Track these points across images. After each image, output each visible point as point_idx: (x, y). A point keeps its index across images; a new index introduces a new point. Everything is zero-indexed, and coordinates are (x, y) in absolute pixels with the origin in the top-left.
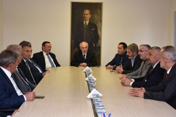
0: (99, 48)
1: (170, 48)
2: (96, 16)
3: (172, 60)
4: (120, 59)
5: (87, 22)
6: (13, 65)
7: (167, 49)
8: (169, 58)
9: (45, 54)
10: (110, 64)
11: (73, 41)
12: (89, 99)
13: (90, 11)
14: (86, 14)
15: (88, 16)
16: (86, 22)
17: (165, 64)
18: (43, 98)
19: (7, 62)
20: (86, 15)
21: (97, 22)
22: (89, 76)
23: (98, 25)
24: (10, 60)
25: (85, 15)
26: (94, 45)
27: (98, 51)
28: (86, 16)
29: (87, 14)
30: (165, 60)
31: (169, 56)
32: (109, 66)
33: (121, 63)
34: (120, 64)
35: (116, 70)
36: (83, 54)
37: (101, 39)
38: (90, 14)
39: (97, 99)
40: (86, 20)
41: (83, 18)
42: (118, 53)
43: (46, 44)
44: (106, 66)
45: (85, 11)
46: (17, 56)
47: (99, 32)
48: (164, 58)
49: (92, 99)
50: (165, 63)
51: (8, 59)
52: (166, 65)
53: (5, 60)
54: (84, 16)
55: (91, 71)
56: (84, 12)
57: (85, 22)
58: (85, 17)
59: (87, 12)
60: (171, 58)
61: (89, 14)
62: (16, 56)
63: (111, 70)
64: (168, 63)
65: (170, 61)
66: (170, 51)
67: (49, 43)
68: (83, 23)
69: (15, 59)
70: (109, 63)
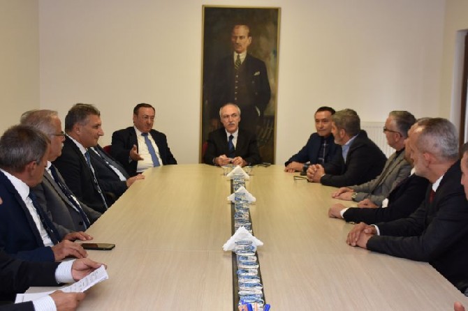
0: (271, 120)
1: (439, 124)
2: (263, 40)
3: (444, 156)
4: (321, 147)
5: (243, 56)
6: (35, 167)
7: (432, 127)
8: (437, 150)
9: (138, 133)
10: (296, 158)
11: (206, 102)
12: (228, 254)
13: (250, 28)
14: (238, 35)
15: (243, 40)
16: (238, 56)
17: (428, 167)
18: (110, 249)
19: (21, 159)
20: (238, 39)
21: (267, 55)
22: (237, 191)
23: (270, 63)
24: (28, 152)
25: (236, 38)
26: (259, 112)
27: (270, 126)
28: (238, 41)
29: (241, 37)
30: (427, 156)
31: (436, 145)
32: (294, 164)
33: (322, 157)
34: (320, 159)
35: (308, 174)
36: (229, 135)
37: (275, 97)
38: (249, 35)
39: (247, 254)
40: (239, 50)
41: (232, 47)
42: (316, 131)
43: (141, 109)
44: (287, 164)
45: (238, 28)
46: (47, 142)
47: (271, 81)
48: (424, 152)
49: (234, 254)
50: (427, 165)
51: (22, 151)
52: (430, 169)
53: (15, 152)
54: (233, 40)
55: (247, 176)
56: (236, 30)
57: (236, 54)
58: (238, 44)
59: (242, 31)
60: (443, 150)
61: (246, 37)
62: (43, 144)
63: (298, 174)
64: (435, 163)
65: (441, 158)
66: (439, 131)
67: (150, 106)
68: (233, 59)
69: (41, 151)
70: (293, 157)
